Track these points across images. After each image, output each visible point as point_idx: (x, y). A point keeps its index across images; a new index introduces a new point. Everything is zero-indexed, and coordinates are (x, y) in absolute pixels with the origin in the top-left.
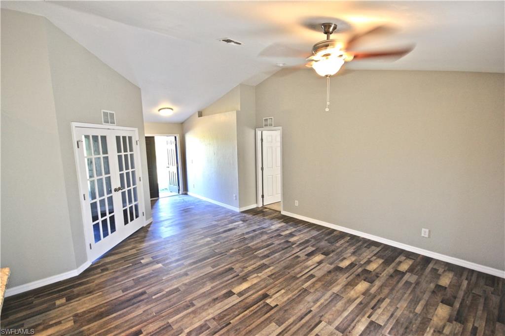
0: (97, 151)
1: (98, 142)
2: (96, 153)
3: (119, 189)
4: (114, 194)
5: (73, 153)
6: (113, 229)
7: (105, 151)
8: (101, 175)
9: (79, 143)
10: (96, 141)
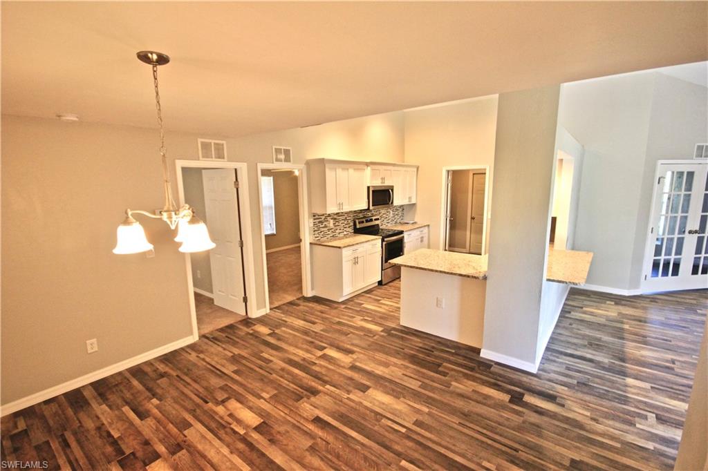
0: (679, 187)
1: (683, 179)
2: (677, 189)
3: (696, 232)
4: (687, 236)
5: (652, 189)
6: (675, 272)
7: (689, 188)
8: (677, 213)
9: (661, 180)
10: (680, 177)
